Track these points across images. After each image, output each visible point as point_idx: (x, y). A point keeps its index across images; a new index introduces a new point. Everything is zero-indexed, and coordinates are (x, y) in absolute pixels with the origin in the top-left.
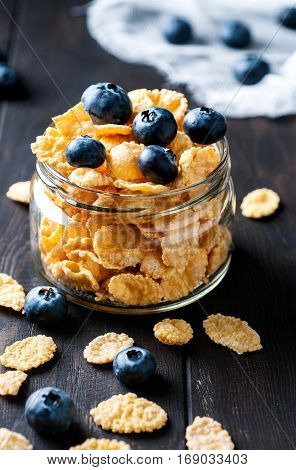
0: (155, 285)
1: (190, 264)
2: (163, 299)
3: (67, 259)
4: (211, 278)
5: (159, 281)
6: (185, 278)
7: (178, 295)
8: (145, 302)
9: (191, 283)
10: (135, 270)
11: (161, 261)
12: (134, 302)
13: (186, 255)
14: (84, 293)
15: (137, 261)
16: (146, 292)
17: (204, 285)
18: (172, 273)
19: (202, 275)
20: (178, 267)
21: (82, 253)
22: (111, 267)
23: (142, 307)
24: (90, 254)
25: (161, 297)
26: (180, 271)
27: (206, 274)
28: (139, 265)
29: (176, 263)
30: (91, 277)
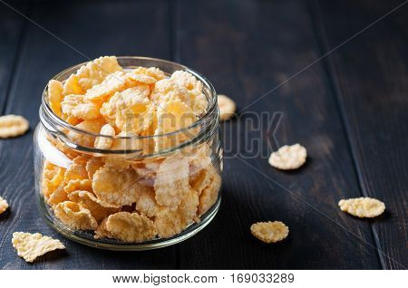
0: (149, 222)
1: (183, 203)
2: (157, 236)
3: (68, 200)
4: (203, 218)
5: (153, 218)
6: (178, 216)
7: (171, 232)
8: (140, 239)
9: (183, 221)
10: (131, 208)
11: (155, 201)
12: (130, 239)
13: (178, 194)
14: (84, 231)
15: (134, 201)
16: (141, 230)
17: (196, 223)
18: (165, 211)
19: (194, 214)
20: (171, 206)
21: (81, 193)
22: (108, 205)
23: (138, 244)
24: (89, 194)
25: (155, 234)
26: (173, 209)
27: (198, 213)
28: (134, 204)
29: (168, 202)
30: (90, 216)
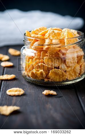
0: (64, 73)
1: (75, 67)
5: (65, 71)
8: (61, 80)
11: (66, 64)
12: (58, 80)
13: (74, 62)
15: (58, 65)
16: (61, 76)
18: (70, 69)
20: (71, 67)
23: (61, 82)
25: (66, 78)
28: (59, 67)
29: (71, 65)
30: (43, 72)
